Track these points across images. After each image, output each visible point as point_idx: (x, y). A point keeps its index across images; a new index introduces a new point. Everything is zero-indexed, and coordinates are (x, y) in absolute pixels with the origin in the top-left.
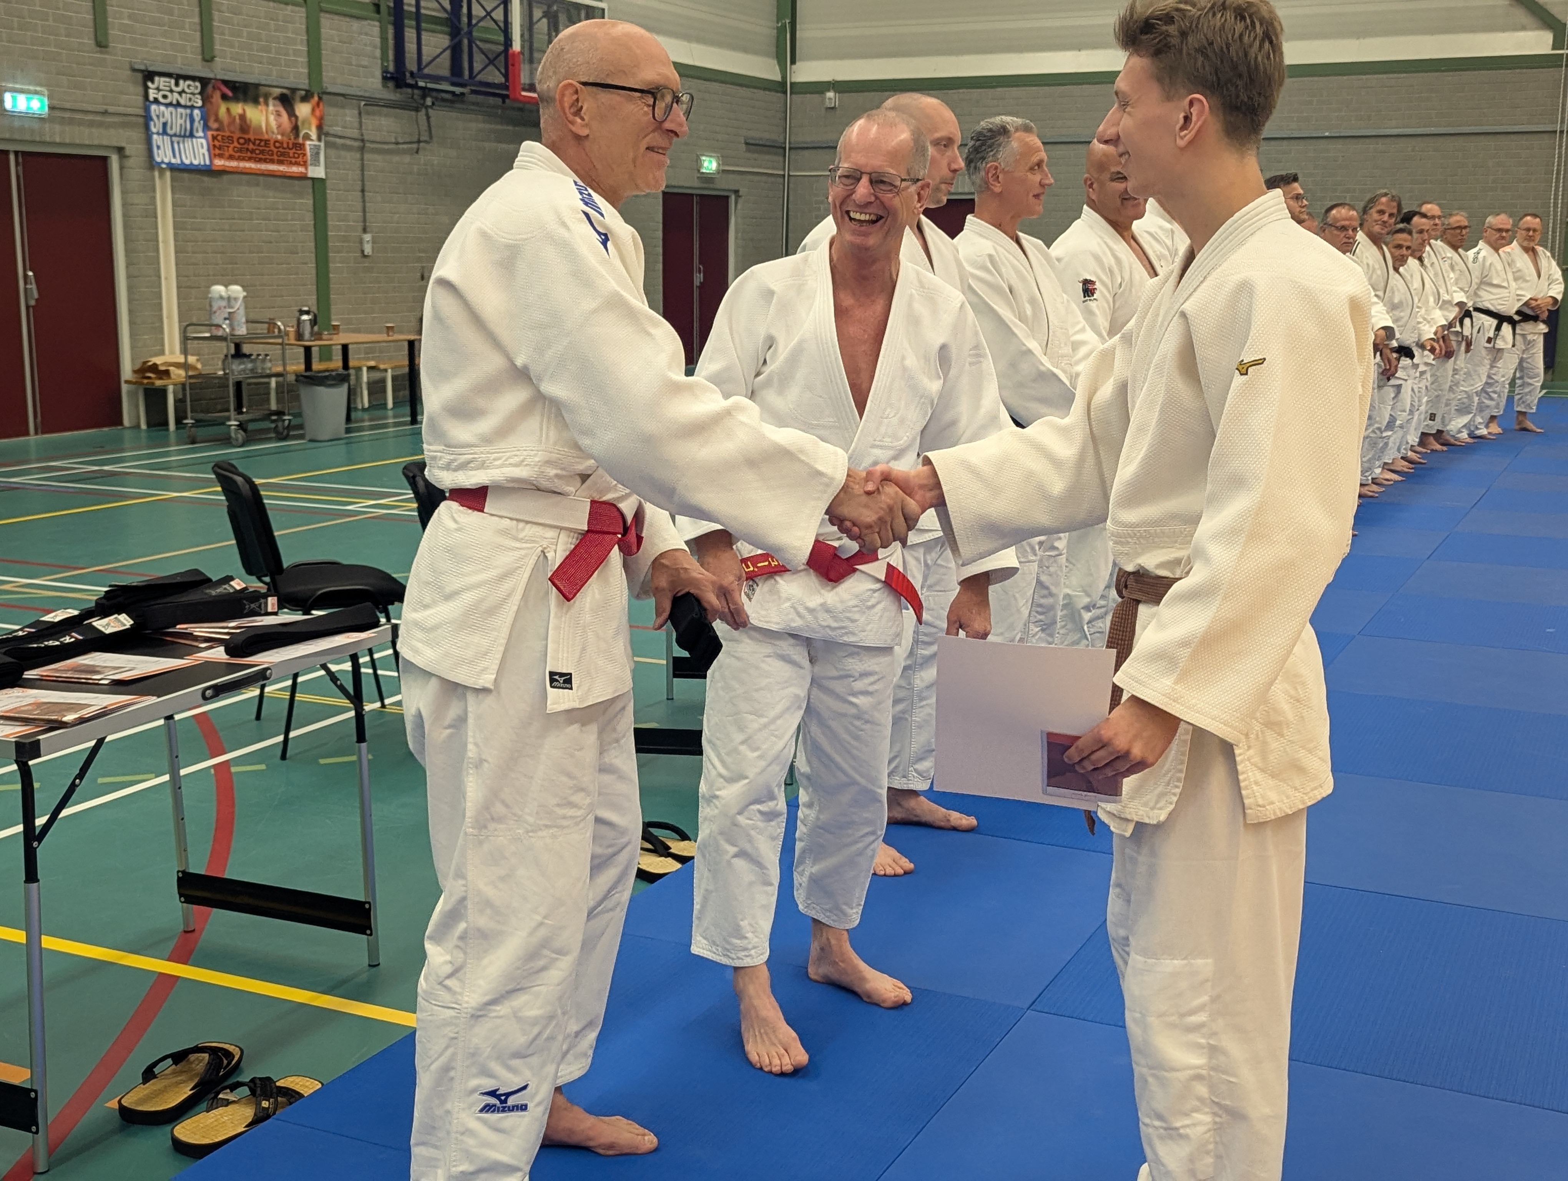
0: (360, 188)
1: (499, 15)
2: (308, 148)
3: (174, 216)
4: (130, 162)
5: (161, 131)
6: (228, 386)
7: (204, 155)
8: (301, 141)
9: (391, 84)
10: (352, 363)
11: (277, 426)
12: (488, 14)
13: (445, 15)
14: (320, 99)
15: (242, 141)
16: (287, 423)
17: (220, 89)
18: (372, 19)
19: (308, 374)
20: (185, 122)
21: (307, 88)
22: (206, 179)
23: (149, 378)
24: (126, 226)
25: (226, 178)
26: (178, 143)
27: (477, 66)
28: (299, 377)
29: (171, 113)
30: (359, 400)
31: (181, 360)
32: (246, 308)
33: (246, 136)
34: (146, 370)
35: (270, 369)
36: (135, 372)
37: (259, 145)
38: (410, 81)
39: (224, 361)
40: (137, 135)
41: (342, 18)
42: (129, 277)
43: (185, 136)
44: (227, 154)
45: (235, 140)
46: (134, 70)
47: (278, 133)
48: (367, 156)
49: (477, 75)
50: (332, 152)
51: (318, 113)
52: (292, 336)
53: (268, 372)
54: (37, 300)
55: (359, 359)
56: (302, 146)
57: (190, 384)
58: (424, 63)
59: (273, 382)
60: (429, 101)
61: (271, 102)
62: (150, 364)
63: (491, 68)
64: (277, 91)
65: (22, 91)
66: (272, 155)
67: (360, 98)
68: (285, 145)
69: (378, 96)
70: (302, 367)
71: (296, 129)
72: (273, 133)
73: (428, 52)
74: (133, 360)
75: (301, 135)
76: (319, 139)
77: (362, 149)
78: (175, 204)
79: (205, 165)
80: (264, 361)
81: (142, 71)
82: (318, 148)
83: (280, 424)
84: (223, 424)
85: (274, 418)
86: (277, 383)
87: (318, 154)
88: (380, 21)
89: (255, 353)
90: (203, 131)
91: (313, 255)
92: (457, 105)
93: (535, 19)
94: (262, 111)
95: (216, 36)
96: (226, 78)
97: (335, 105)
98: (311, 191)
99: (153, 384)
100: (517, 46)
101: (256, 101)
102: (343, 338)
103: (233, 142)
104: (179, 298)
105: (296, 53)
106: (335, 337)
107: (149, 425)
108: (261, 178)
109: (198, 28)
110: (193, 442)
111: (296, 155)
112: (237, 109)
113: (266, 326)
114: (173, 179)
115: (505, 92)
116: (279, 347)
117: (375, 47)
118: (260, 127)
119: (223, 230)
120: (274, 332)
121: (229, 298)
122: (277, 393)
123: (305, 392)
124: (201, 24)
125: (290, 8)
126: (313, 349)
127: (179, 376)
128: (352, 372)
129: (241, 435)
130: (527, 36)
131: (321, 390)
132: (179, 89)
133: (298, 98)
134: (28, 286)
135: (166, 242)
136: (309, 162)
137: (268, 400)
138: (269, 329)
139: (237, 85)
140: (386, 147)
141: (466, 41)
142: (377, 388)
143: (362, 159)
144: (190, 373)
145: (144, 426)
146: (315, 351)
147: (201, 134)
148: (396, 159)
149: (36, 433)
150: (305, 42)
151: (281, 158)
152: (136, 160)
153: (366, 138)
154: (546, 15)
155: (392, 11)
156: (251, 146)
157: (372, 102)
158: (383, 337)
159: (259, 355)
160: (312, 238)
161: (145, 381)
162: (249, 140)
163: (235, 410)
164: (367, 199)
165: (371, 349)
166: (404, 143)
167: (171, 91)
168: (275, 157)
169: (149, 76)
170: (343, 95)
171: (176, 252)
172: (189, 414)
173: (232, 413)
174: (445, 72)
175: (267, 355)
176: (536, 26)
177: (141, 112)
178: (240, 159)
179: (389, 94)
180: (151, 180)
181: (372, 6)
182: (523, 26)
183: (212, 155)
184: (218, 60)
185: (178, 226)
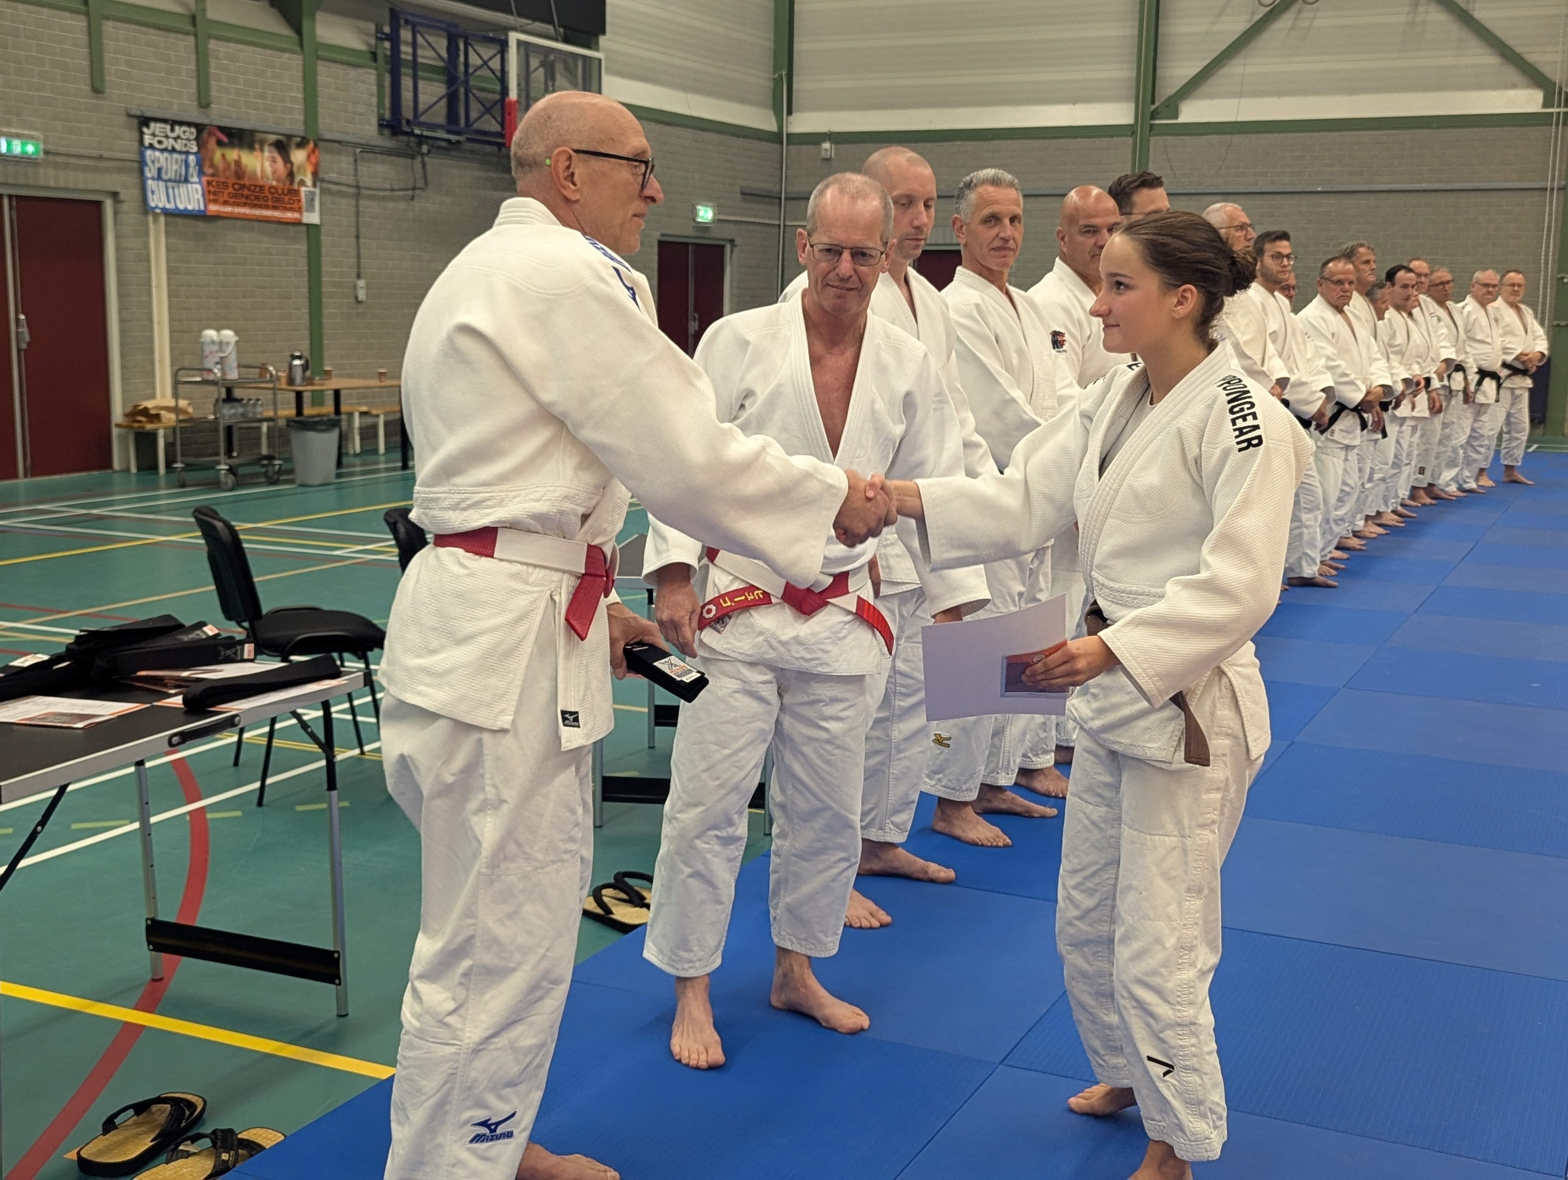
0: (354, 234)
1: (495, 64)
2: (303, 194)
3: (168, 261)
4: (125, 207)
5: (156, 176)
6: (217, 430)
7: (198, 200)
8: (295, 187)
9: (387, 132)
10: (344, 408)
11: (267, 471)
12: (485, 63)
13: (441, 64)
14: (316, 145)
15: (236, 187)
16: (277, 468)
17: (215, 135)
18: (369, 67)
19: (299, 419)
20: (181, 167)
21: (302, 133)
22: (200, 224)
23: (140, 422)
24: (119, 270)
25: (220, 223)
26: (173, 188)
27: (473, 115)
28: (290, 422)
29: (166, 159)
30: (350, 446)
31: (171, 403)
32: (238, 352)
33: (242, 182)
34: (137, 413)
35: (261, 413)
36: (126, 415)
37: (254, 191)
38: (406, 129)
39: (215, 405)
40: (132, 180)
41: (338, 66)
42: (122, 320)
43: (179, 182)
44: (221, 199)
45: (230, 186)
46: (130, 116)
47: (274, 179)
48: (362, 202)
49: (473, 124)
50: (327, 198)
51: (313, 159)
52: (284, 381)
53: (259, 416)
54: (29, 344)
55: (351, 404)
56: (297, 192)
57: (181, 428)
58: (420, 110)
59: (265, 426)
60: (425, 149)
61: (266, 148)
62: (141, 407)
63: (487, 116)
64: (273, 138)
65: (18, 136)
66: (267, 201)
67: (355, 145)
68: (280, 191)
69: (374, 143)
70: (293, 412)
71: (291, 175)
72: (268, 178)
73: (424, 99)
74: (124, 403)
75: (297, 180)
76: (314, 185)
77: (357, 196)
78: (168, 249)
79: (200, 211)
80: (255, 405)
81: (137, 117)
82: (312, 194)
83: (270, 469)
84: (213, 468)
85: (265, 462)
86: (268, 427)
87: (312, 200)
88: (376, 69)
89: (246, 398)
90: (199, 176)
91: (306, 301)
92: (453, 153)
93: (532, 68)
94: (257, 157)
95: (213, 83)
96: (222, 124)
97: (330, 152)
98: (305, 236)
99: (143, 428)
100: (513, 95)
101: (251, 147)
102: (335, 383)
103: (227, 187)
104: (172, 341)
105: (293, 100)
106: (327, 382)
107: (139, 468)
108: (256, 224)
109: (194, 74)
110: (183, 486)
111: (291, 202)
112: (233, 154)
113: (257, 370)
114: (167, 224)
115: (500, 140)
116: (271, 392)
117: (371, 95)
118: (255, 173)
119: (217, 275)
120: (265, 377)
121: (221, 343)
122: (269, 438)
123: (296, 437)
124: (198, 71)
125: (287, 55)
126: (305, 394)
127: (170, 419)
128: (344, 417)
129: (231, 479)
130: (523, 86)
131: (312, 435)
132: (174, 135)
133: (293, 144)
134: (20, 330)
135: (159, 286)
136: (304, 209)
137: (258, 445)
138: (260, 373)
139: (233, 131)
140: (382, 193)
141: (462, 90)
142: (369, 433)
143: (357, 206)
144: (181, 417)
145: (134, 470)
146: (307, 397)
147: (195, 179)
148: (391, 205)
149: (26, 476)
150: (302, 89)
151: (276, 204)
152: (130, 205)
153: (361, 184)
154: (543, 64)
155: (389, 59)
156: (246, 192)
157: (367, 149)
158: (375, 382)
159: (250, 400)
160: (306, 284)
161: (136, 425)
162: (244, 185)
163: (225, 454)
164: (361, 245)
165: (363, 394)
166: (400, 190)
167: (167, 137)
168: (270, 203)
169: (145, 121)
170: (339, 142)
171: (170, 296)
172: (179, 458)
173: (222, 457)
174: (441, 120)
175: (258, 400)
176: (532, 76)
177: (135, 157)
178: (234, 204)
179: (386, 142)
180: (147, 224)
181: (369, 56)
182: (519, 75)
183: (207, 201)
184: (214, 108)
185: (171, 271)
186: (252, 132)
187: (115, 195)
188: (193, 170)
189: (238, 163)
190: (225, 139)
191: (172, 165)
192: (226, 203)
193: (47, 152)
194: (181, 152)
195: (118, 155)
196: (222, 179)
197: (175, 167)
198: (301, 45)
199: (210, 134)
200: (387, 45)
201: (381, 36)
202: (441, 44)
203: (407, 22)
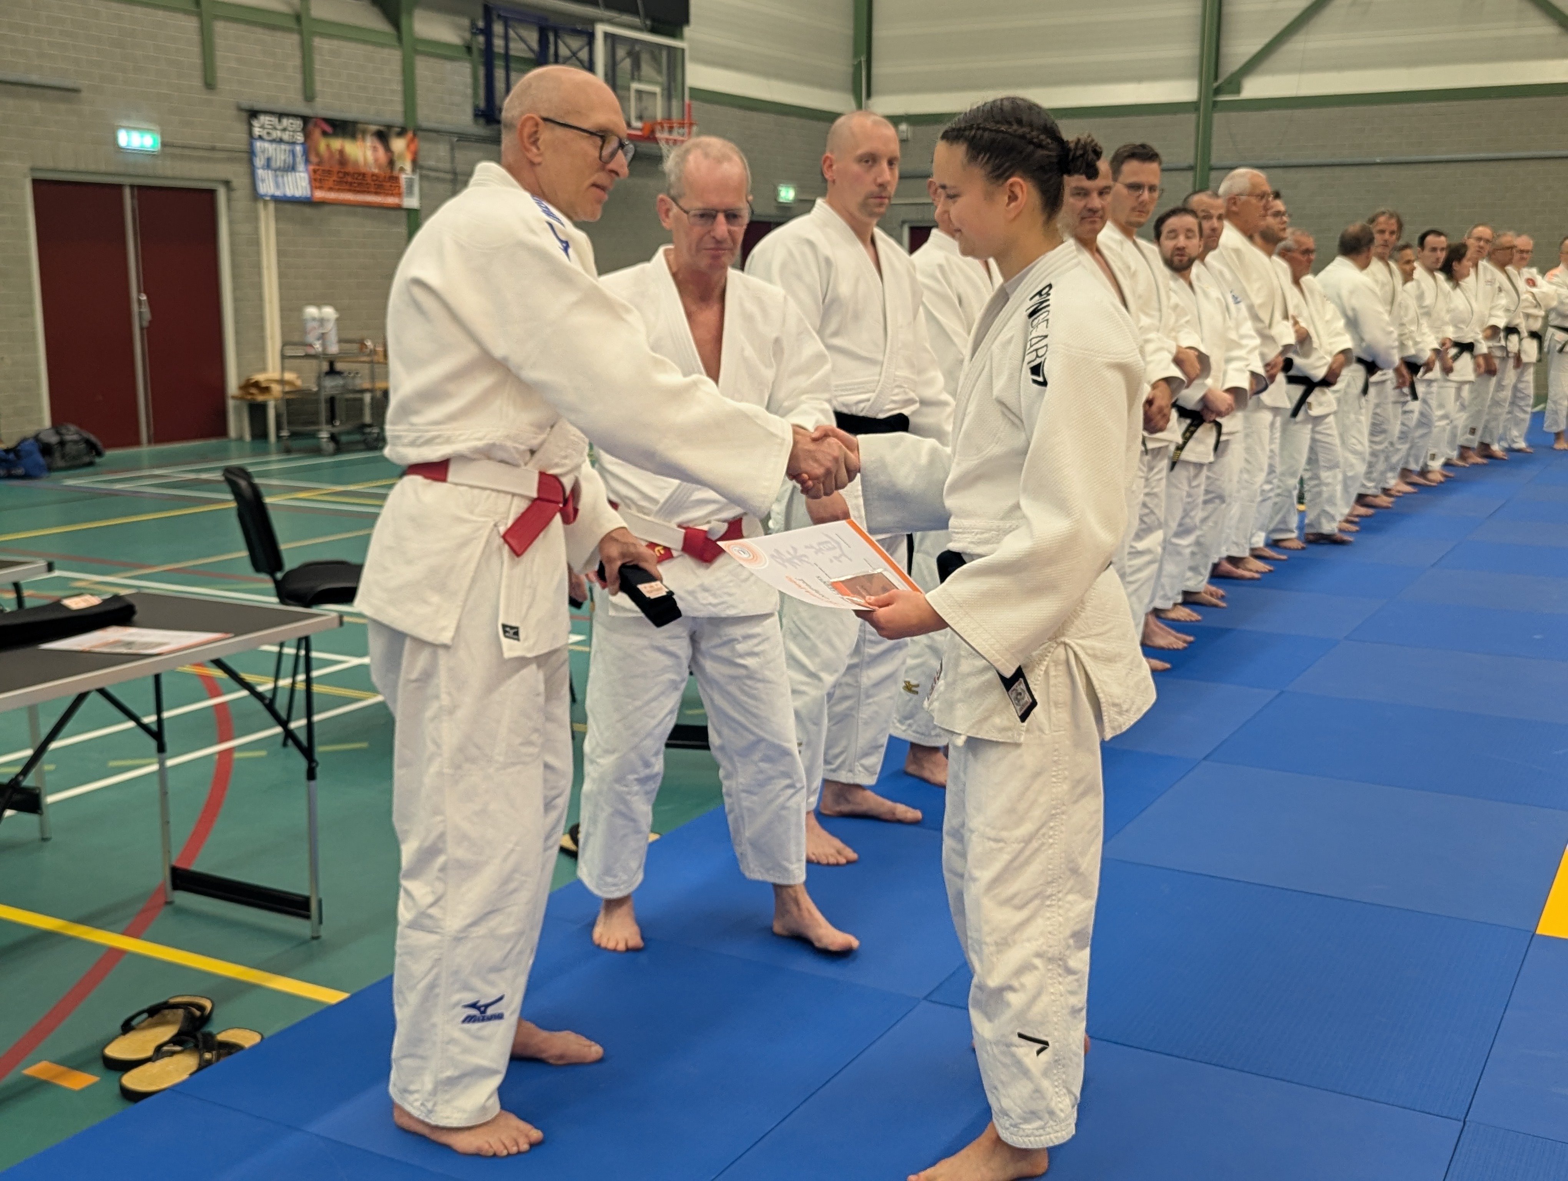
2: (402, 181)
3: (277, 244)
4: (237, 195)
5: (265, 165)
6: (320, 401)
7: (305, 187)
9: (482, 121)
11: (365, 438)
12: (574, 54)
13: (531, 56)
18: (464, 60)
20: (288, 157)
22: (307, 210)
23: (252, 394)
24: (232, 253)
25: (325, 208)
29: (276, 150)
31: (280, 376)
32: (338, 328)
34: (250, 386)
35: (363, 385)
36: (241, 388)
37: (357, 178)
39: (319, 378)
40: (242, 169)
41: (435, 60)
42: (235, 301)
43: (287, 170)
44: (327, 186)
46: (240, 109)
50: (426, 184)
52: (381, 355)
53: (358, 388)
54: (150, 323)
57: (289, 400)
59: (366, 397)
62: (253, 381)
65: (135, 129)
66: (370, 187)
67: (451, 133)
69: (469, 131)
74: (239, 376)
78: (277, 234)
79: (306, 197)
80: (355, 377)
81: (247, 110)
83: (369, 437)
84: (315, 436)
85: (366, 430)
86: (371, 398)
87: (411, 186)
88: (471, 63)
89: (347, 371)
93: (619, 59)
95: (317, 77)
97: (429, 140)
98: (405, 220)
99: (255, 399)
104: (281, 320)
105: (393, 92)
107: (253, 437)
108: (359, 209)
109: (300, 70)
110: (290, 453)
111: (392, 187)
113: (357, 345)
114: (277, 210)
117: (467, 86)
119: (323, 257)
120: (364, 352)
121: (322, 319)
122: (371, 408)
124: (303, 66)
125: (386, 50)
127: (278, 391)
129: (331, 446)
130: (610, 73)
132: (282, 126)
134: (141, 309)
135: (269, 268)
136: (404, 194)
137: (362, 414)
138: (360, 348)
144: (288, 389)
145: (248, 438)
149: (148, 444)
150: (401, 82)
151: (378, 190)
152: (242, 192)
153: (458, 171)
154: (629, 54)
155: (483, 52)
157: (463, 137)
159: (350, 372)
161: (249, 397)
163: (327, 423)
167: (275, 128)
168: (373, 189)
169: (254, 114)
170: (436, 131)
171: (279, 277)
172: (288, 427)
173: (325, 425)
175: (357, 372)
176: (619, 66)
177: (246, 147)
178: (339, 190)
179: (481, 130)
180: (255, 212)
181: (464, 49)
182: (606, 66)
183: (313, 188)
184: (319, 100)
185: (281, 253)
186: (354, 123)
187: (227, 183)
188: (300, 159)
189: (341, 152)
190: (328, 129)
191: (280, 154)
192: (331, 189)
193: (164, 145)
194: (288, 143)
195: (229, 145)
196: (327, 167)
197: (283, 158)
198: (400, 39)
199: (316, 125)
200: (481, 39)
201: (475, 31)
202: (533, 37)
203: (499, 16)
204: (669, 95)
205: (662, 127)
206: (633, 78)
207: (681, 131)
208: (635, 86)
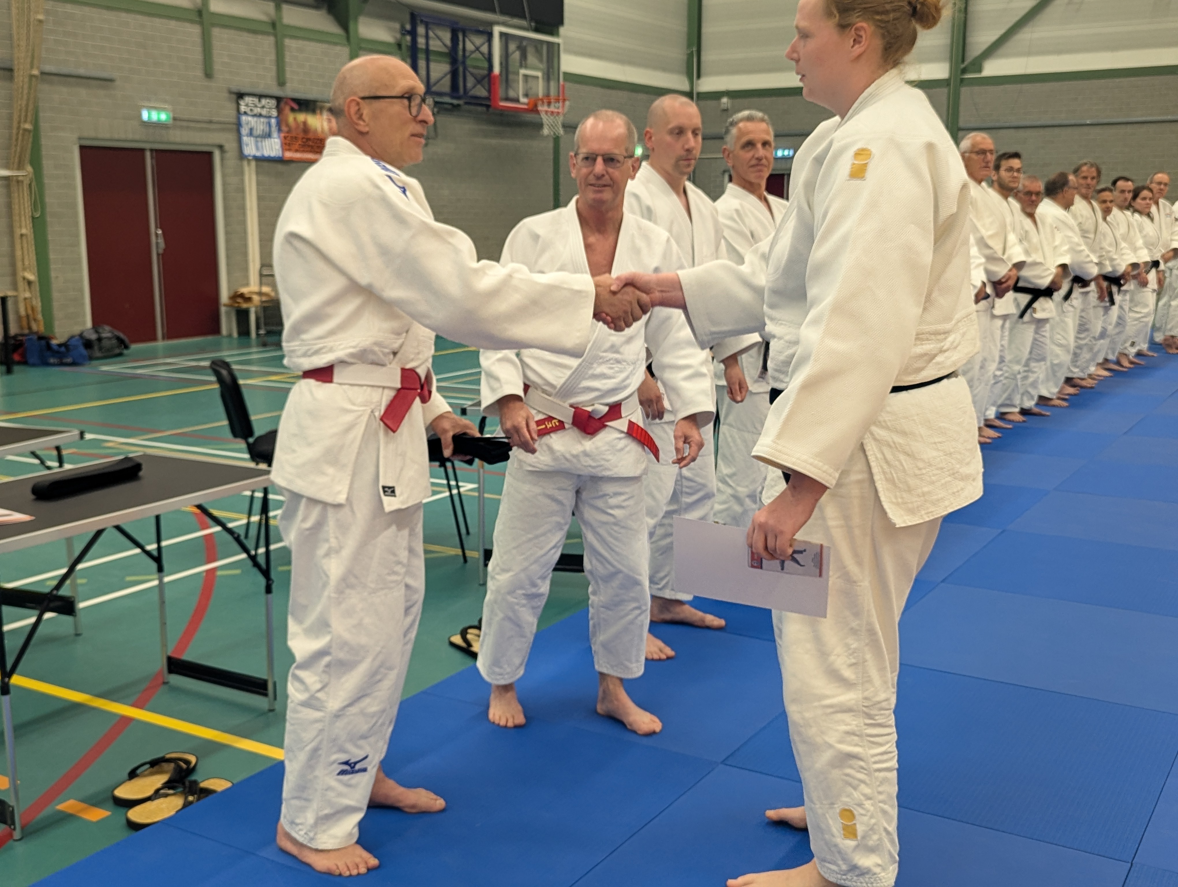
1: (484, 49)
3: (257, 192)
4: (228, 156)
5: (249, 134)
7: (278, 149)
12: (477, 48)
13: (446, 50)
15: (304, 139)
20: (265, 127)
22: (279, 166)
23: (239, 302)
24: (225, 198)
25: (292, 166)
27: (469, 85)
29: (257, 122)
31: (258, 289)
33: (307, 137)
34: (237, 297)
36: (230, 298)
37: (316, 143)
40: (232, 137)
42: (227, 233)
43: (265, 137)
44: (294, 149)
45: (300, 139)
46: (230, 92)
49: (469, 92)
54: (164, 250)
57: (265, 307)
58: (431, 83)
62: (240, 293)
63: (479, 86)
65: (155, 108)
73: (434, 75)
74: (229, 290)
78: (258, 184)
79: (279, 157)
81: (235, 93)
90: (278, 133)
92: (454, 113)
93: (510, 51)
94: (318, 119)
95: (287, 68)
96: (294, 96)
99: (241, 307)
100: (497, 70)
101: (314, 112)
103: (298, 140)
104: (261, 247)
107: (239, 334)
109: (275, 63)
110: (266, 346)
112: (301, 117)
114: (256, 166)
115: (489, 103)
118: (317, 130)
124: (277, 61)
125: (339, 46)
127: (258, 301)
130: (504, 64)
132: (261, 105)
134: (158, 241)
135: (251, 209)
139: (302, 101)
141: (461, 69)
144: (265, 299)
145: (235, 335)
147: (276, 135)
149: (163, 339)
152: (231, 154)
154: (518, 48)
155: (409, 48)
156: (310, 144)
161: (236, 305)
162: (309, 139)
167: (256, 106)
169: (240, 96)
171: (259, 216)
172: (264, 327)
174: (447, 89)
176: (511, 56)
177: (235, 121)
178: (302, 152)
180: (242, 167)
181: (396, 45)
182: (501, 57)
183: (284, 150)
184: (288, 85)
185: (260, 198)
186: (314, 102)
187: (221, 147)
188: (274, 129)
189: (305, 123)
190: (296, 107)
191: (259, 125)
192: (297, 151)
193: (175, 119)
194: (265, 117)
195: (222, 119)
196: (294, 134)
197: (262, 128)
198: (348, 39)
199: (286, 103)
200: (408, 38)
201: (404, 32)
202: (446, 36)
203: (422, 21)
204: (548, 78)
205: (543, 102)
206: (521, 66)
207: (557, 105)
208: (523, 71)
